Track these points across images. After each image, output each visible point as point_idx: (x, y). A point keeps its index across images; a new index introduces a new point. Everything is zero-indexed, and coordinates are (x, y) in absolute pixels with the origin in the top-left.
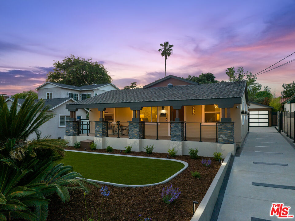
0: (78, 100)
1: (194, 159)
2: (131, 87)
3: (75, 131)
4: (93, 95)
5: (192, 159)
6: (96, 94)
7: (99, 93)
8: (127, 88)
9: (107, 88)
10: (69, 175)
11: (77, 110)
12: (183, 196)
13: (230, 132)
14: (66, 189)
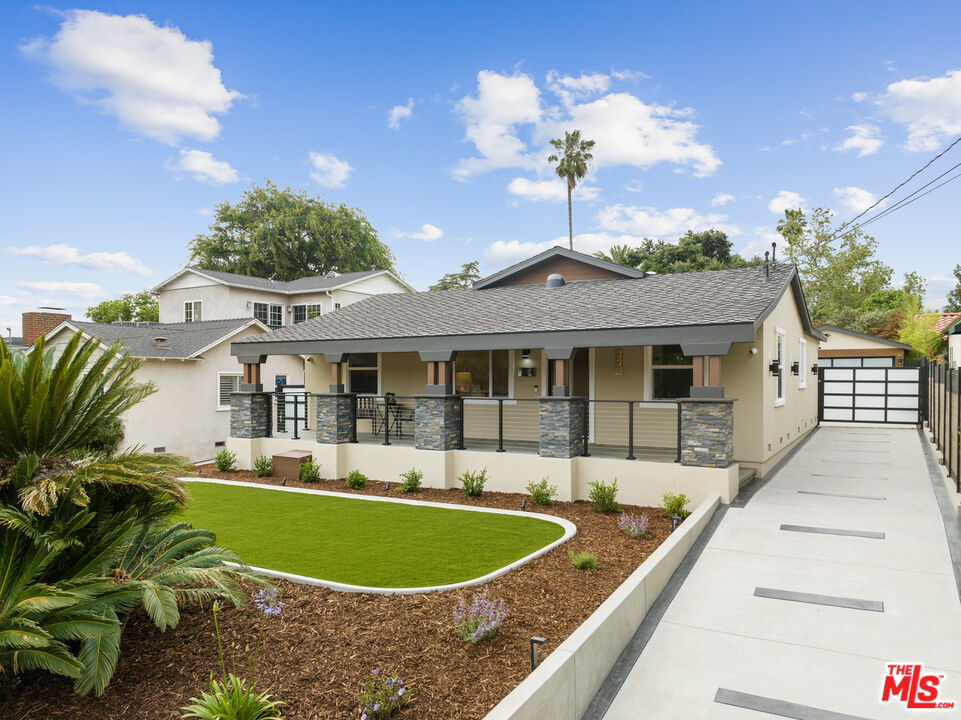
0: (283, 324)
1: (603, 512)
2: (463, 277)
3: (260, 424)
4: (327, 307)
5: (598, 512)
6: (337, 306)
7: (345, 301)
8: (449, 279)
9: (373, 285)
10: (197, 557)
11: (263, 359)
12: (523, 622)
13: (717, 430)
14: (172, 596)
